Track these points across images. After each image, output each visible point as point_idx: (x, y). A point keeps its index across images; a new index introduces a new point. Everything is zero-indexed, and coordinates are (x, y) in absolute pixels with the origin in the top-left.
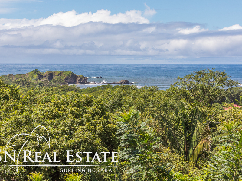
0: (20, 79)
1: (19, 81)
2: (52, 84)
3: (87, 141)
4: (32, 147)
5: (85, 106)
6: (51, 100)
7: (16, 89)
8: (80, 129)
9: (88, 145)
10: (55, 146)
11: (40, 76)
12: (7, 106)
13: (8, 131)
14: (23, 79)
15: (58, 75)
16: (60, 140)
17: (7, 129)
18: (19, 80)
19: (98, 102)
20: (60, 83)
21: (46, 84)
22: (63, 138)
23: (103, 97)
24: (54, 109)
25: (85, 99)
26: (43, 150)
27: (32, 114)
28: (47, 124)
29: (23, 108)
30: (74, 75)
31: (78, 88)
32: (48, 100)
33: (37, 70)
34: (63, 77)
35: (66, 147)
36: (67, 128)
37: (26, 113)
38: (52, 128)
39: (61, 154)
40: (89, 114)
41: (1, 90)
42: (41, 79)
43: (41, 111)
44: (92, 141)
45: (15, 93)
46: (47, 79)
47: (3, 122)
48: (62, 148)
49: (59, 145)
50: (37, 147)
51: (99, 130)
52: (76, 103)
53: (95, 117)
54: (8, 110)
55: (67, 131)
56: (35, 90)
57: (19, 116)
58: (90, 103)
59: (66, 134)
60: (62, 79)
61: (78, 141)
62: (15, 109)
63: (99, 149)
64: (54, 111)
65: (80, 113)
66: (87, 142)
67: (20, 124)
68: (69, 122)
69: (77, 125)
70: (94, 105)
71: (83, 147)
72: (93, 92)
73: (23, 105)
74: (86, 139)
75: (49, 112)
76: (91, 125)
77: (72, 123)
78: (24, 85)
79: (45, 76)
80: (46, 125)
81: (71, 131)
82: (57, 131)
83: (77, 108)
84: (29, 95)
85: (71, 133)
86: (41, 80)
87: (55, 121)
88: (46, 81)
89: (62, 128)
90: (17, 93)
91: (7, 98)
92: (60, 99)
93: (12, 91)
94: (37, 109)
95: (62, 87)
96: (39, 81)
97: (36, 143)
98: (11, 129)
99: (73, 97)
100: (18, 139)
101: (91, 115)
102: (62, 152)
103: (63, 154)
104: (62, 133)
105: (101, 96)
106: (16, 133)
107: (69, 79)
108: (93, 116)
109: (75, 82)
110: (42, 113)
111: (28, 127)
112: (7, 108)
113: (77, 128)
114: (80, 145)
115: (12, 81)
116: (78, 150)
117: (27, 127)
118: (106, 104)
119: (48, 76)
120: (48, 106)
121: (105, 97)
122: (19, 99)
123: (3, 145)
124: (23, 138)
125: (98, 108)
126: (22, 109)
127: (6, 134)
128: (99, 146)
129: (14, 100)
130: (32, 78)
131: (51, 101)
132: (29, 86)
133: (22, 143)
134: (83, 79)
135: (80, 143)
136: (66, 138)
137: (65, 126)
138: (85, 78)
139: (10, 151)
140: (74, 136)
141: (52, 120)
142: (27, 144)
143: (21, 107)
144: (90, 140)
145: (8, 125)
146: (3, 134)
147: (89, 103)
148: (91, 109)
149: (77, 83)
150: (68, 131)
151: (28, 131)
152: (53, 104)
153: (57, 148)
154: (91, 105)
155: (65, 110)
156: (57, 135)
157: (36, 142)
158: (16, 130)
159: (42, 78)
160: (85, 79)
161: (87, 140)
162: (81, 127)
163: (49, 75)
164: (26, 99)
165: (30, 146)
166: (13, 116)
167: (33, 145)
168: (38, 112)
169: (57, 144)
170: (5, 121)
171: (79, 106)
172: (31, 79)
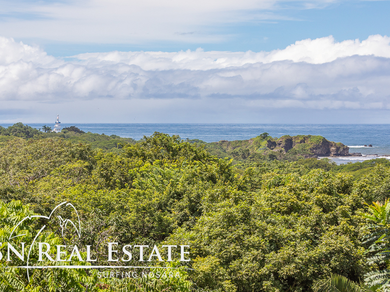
0: (239, 149)
1: (237, 152)
2: (291, 156)
3: (341, 251)
4: (252, 259)
5: (340, 193)
6: (284, 183)
7: (227, 164)
8: (331, 231)
9: (344, 258)
10: (289, 258)
11: (272, 144)
12: (213, 192)
13: (212, 233)
14: (244, 148)
15: (301, 142)
16: (298, 249)
17: (212, 229)
18: (237, 150)
19: (362, 187)
20: (304, 154)
21: (281, 156)
22: (302, 246)
23: (371, 178)
24: (290, 197)
25: (339, 181)
26: (270, 265)
27: (253, 205)
28: (277, 221)
29: (238, 195)
30: (327, 142)
31: (333, 164)
32: (280, 182)
33: (266, 134)
34: (309, 146)
35: (307, 261)
36: (309, 228)
37: (243, 204)
38: (284, 228)
39: (299, 271)
40: (346, 205)
41: (204, 165)
42: (272, 149)
43: (267, 201)
44: (351, 251)
45: (226, 170)
46: (282, 149)
47: (206, 218)
48: (300, 261)
49: (295, 256)
50: (259, 259)
51: (363, 233)
52: (325, 187)
53: (356, 212)
54: (213, 199)
55: (309, 234)
56: (261, 167)
57: (232, 209)
58: (349, 188)
59: (308, 238)
60: (308, 148)
61: (327, 250)
62: (225, 197)
63: (363, 264)
64: (291, 200)
65: (331, 204)
66: (343, 252)
67: (232, 221)
68: (312, 218)
69: (326, 223)
70: (355, 192)
71: (335, 261)
72: (358, 169)
73: (238, 190)
74: (341, 248)
75: (281, 201)
76: (350, 225)
77: (317, 221)
78: (245, 158)
79: (280, 144)
80: (276, 223)
81: (315, 234)
82: (293, 233)
83: (326, 196)
84: (249, 174)
85: (316, 238)
86: (274, 150)
87: (290, 218)
88: (281, 151)
89: (300, 229)
90: (229, 170)
91: (212, 179)
92: (298, 181)
93: (221, 169)
94: (261, 198)
95: (306, 162)
96: (270, 152)
97: (258, 253)
98: (218, 230)
99: (321, 178)
100: (229, 246)
101: (349, 207)
102: (301, 267)
103: (302, 271)
104: (301, 238)
105: (368, 176)
106: (226, 236)
107: (319, 148)
108: (353, 209)
109: (328, 154)
110: (270, 204)
111: (246, 227)
112: (212, 196)
113: (327, 229)
114: (331, 257)
115: (226, 152)
116: (327, 265)
117: (244, 226)
118: (376, 191)
119: (283, 144)
120: (279, 193)
121: (374, 179)
122: (231, 181)
123: (205, 256)
124: (237, 245)
125: (362, 196)
126: (237, 197)
127: (210, 237)
128: (361, 260)
129: (224, 182)
130: (259, 147)
131: (284, 185)
132: (253, 160)
133: (235, 253)
134: (341, 149)
135: (330, 253)
136: (307, 246)
137: (306, 225)
138: (345, 147)
139: (215, 265)
140: (321, 242)
141: (285, 216)
142: (244, 254)
143: (235, 195)
144: (347, 249)
145: (214, 224)
146: (206, 238)
147: (346, 189)
148: (350, 197)
149: (332, 155)
150: (312, 234)
151: (245, 232)
152: (288, 188)
153: (293, 262)
154: (350, 191)
155: (307, 199)
156: (293, 241)
157: (258, 251)
158: (226, 231)
159: (275, 146)
160: (344, 149)
161: (343, 249)
162: (333, 227)
163: (286, 141)
164: (244, 181)
165: (249, 259)
166: (223, 209)
167: (253, 255)
168: (263, 202)
169: (293, 254)
170: (209, 217)
171: (330, 193)
172: (257, 149)
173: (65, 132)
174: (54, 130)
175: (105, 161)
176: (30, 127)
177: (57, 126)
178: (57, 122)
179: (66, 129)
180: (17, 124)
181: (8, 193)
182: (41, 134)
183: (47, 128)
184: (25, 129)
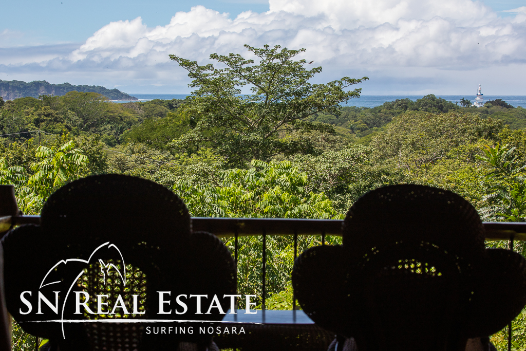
173: (488, 107)
174: (475, 104)
175: (511, 140)
176: (444, 100)
177: (478, 98)
178: (479, 94)
179: (490, 102)
180: (429, 96)
181: (383, 175)
182: (458, 108)
183: (466, 102)
184: (438, 103)
